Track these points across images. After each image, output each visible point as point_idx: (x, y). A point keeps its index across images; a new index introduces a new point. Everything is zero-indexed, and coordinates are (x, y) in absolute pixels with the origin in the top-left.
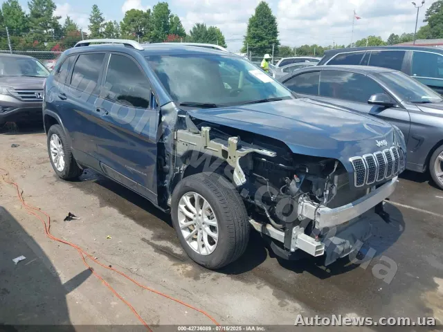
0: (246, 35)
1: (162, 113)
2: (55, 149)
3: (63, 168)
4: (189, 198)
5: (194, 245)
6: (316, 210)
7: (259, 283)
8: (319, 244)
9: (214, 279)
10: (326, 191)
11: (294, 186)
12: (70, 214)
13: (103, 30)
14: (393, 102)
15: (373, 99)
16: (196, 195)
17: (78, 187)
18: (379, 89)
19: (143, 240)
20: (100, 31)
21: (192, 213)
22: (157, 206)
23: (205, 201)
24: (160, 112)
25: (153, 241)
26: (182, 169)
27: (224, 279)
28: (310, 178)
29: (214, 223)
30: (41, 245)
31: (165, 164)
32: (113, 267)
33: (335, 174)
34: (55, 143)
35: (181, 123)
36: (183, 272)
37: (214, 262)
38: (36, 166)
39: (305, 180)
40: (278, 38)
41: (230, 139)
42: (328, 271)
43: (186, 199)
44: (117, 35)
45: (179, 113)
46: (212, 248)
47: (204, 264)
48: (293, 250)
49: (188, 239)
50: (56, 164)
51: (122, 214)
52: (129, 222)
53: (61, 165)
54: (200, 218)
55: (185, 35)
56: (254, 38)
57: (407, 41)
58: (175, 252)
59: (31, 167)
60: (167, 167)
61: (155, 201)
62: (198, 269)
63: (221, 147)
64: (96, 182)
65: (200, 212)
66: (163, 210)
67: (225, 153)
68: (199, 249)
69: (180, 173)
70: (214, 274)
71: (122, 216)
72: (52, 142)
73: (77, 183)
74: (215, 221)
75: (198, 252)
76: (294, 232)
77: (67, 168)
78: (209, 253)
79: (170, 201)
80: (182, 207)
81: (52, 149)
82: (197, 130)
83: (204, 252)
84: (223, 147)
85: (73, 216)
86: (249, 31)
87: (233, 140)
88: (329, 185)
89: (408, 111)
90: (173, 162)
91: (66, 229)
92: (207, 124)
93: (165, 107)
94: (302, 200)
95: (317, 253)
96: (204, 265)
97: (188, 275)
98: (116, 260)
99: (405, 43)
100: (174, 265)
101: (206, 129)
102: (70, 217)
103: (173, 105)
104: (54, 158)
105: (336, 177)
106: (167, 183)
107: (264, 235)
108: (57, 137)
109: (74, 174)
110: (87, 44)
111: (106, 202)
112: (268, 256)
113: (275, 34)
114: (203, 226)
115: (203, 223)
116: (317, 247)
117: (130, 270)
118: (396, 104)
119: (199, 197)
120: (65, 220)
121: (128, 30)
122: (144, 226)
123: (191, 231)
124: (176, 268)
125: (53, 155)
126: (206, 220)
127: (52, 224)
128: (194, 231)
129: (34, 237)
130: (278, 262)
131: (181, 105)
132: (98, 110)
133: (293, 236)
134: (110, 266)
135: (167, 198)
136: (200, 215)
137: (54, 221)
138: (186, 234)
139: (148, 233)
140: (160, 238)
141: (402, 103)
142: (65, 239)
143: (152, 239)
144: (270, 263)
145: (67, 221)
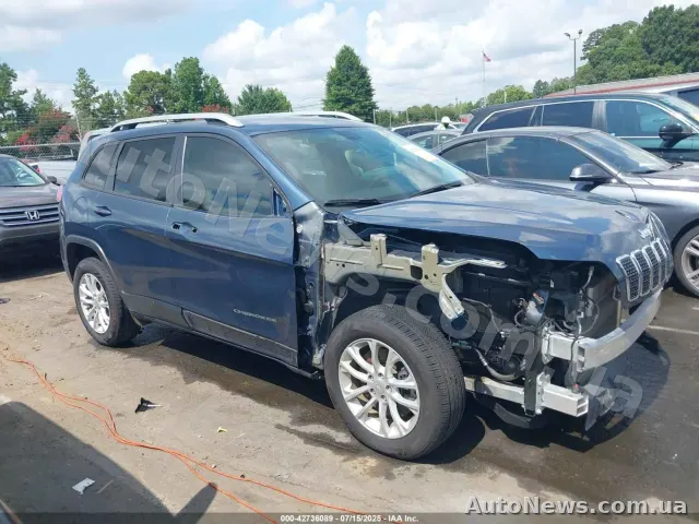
0: (325, 97)
1: (297, 220)
2: (89, 298)
3: (106, 328)
4: (358, 349)
5: (373, 426)
6: (573, 343)
7: (490, 470)
8: (580, 396)
9: (417, 475)
10: (579, 314)
11: (532, 310)
12: (143, 401)
13: (97, 106)
14: (606, 175)
15: (577, 173)
16: (373, 344)
17: (137, 355)
18: (581, 159)
19: (279, 427)
20: (92, 108)
21: (365, 372)
22: (297, 370)
23: (391, 350)
24: (294, 219)
25: (293, 428)
26: (333, 305)
27: (433, 472)
28: (557, 296)
29: (410, 383)
30: (112, 456)
31: (307, 299)
32: (247, 477)
33: (591, 285)
34: (89, 289)
35: (330, 233)
36: (365, 470)
37: (416, 447)
38: (52, 330)
39: (550, 300)
40: (374, 99)
41: (424, 248)
42: (586, 438)
43: (353, 351)
44: (121, 112)
45: (326, 217)
46: (408, 426)
47: (396, 453)
48: (539, 411)
49: (360, 418)
50: (91, 323)
51: (228, 390)
52: (245, 402)
53: (103, 322)
54: (380, 379)
55: (229, 104)
56: (338, 101)
57: (561, 90)
58: (337, 440)
59: (45, 332)
60: (311, 303)
61: (291, 362)
62: (385, 462)
63: (407, 261)
64: (163, 344)
65: (382, 369)
66: (309, 375)
67: (417, 271)
68: (383, 430)
69: (331, 312)
70: (414, 467)
71: (227, 394)
72: (82, 287)
73: (133, 350)
74: (410, 381)
75: (383, 436)
76: (539, 382)
77: (115, 327)
78: (404, 434)
79: (317, 358)
80: (345, 364)
81: (83, 298)
82: (359, 241)
83: (393, 433)
84: (412, 262)
85: (148, 402)
86: (329, 91)
87: (430, 249)
88: (582, 304)
89: (629, 186)
90: (321, 295)
91: (145, 426)
92: (378, 229)
93: (301, 212)
94: (547, 332)
95: (579, 410)
96: (396, 455)
97: (374, 473)
98: (248, 466)
99: (560, 93)
100: (345, 461)
101: (379, 239)
102: (143, 406)
103: (314, 206)
104: (86, 313)
105: (591, 291)
106: (312, 330)
107: (480, 395)
108: (94, 278)
109: (125, 335)
110: (133, 126)
111: (192, 374)
112: (487, 428)
113: (369, 93)
114: (388, 391)
115: (388, 387)
116: (580, 401)
117: (279, 479)
118: (610, 178)
119: (378, 345)
120: (136, 411)
121: (137, 103)
122: (270, 405)
123: (363, 403)
124: (350, 464)
125: (84, 308)
126: (392, 380)
127: (116, 419)
128: (371, 402)
129: (94, 445)
130: (504, 436)
131: (327, 205)
132: (176, 227)
133: (538, 389)
134: (243, 476)
135: (312, 353)
136: (380, 375)
137: (119, 415)
138: (355, 409)
139: (284, 416)
140: (303, 420)
141: (620, 175)
142: (148, 442)
143: (293, 423)
144: (493, 438)
145: (141, 413)
